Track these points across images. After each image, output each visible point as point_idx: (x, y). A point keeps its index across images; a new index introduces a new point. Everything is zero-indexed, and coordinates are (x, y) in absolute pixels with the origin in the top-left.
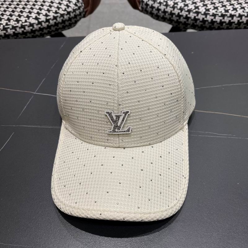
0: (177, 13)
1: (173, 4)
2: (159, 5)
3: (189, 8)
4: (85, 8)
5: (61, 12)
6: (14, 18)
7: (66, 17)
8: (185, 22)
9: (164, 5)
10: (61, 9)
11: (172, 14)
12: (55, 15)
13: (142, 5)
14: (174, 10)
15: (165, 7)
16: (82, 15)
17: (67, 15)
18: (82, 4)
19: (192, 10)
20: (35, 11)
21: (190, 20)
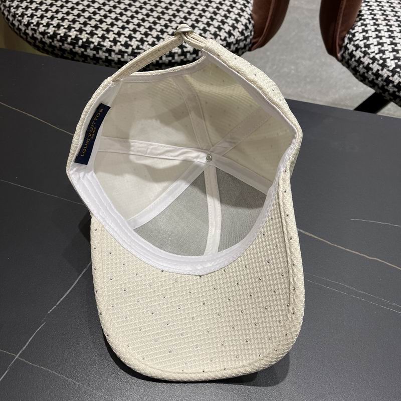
0: (396, 82)
1: (394, 66)
2: (371, 61)
4: (254, 38)
6: (150, 40)
9: (378, 64)
11: (388, 81)
13: (344, 52)
14: (393, 76)
15: (380, 68)
16: (247, 48)
18: (251, 31)
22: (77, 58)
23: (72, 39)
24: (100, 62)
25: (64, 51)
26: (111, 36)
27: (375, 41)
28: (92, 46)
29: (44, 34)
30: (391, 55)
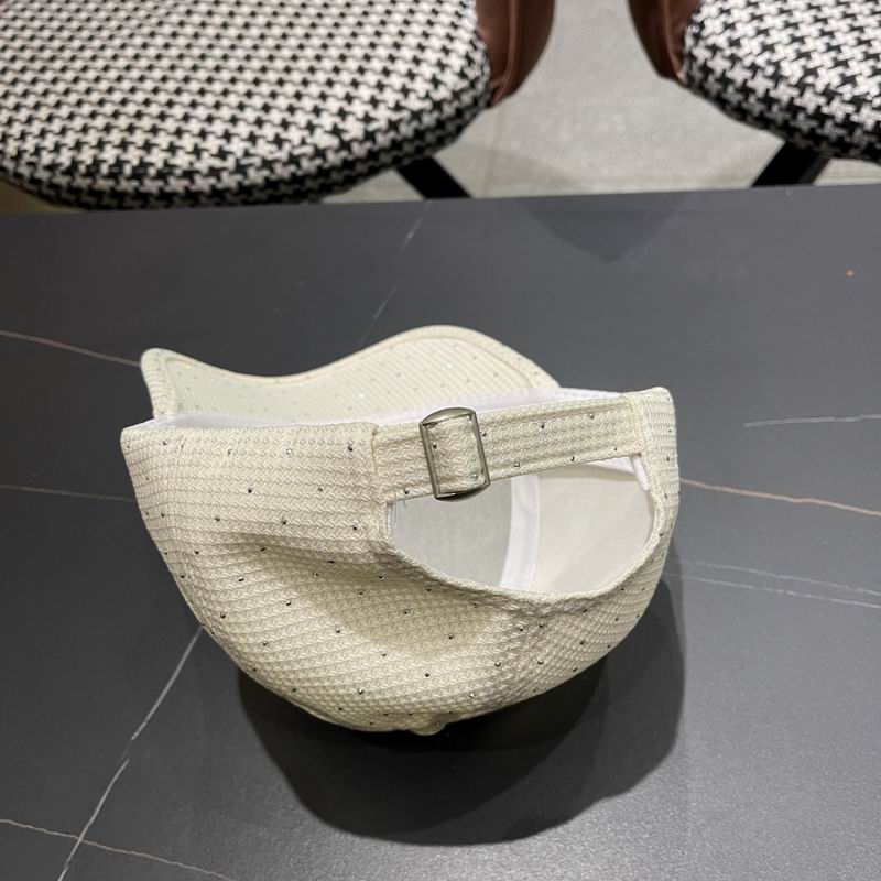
0: (811, 108)
1: (799, 73)
2: (748, 74)
3: (857, 92)
4: (492, 77)
5: (414, 103)
6: (269, 132)
7: (428, 120)
8: (840, 138)
9: (766, 77)
10: (412, 96)
11: (793, 108)
12: (395, 116)
14: (801, 94)
15: (770, 84)
16: (482, 103)
17: (431, 112)
18: (482, 68)
19: (869, 98)
20: (333, 105)
21: (858, 132)
22: (128, 202)
23: (111, 166)
24: (176, 200)
25: (99, 194)
26: (187, 142)
27: (750, 29)
28: (152, 171)
29: (52, 167)
30: (790, 51)
